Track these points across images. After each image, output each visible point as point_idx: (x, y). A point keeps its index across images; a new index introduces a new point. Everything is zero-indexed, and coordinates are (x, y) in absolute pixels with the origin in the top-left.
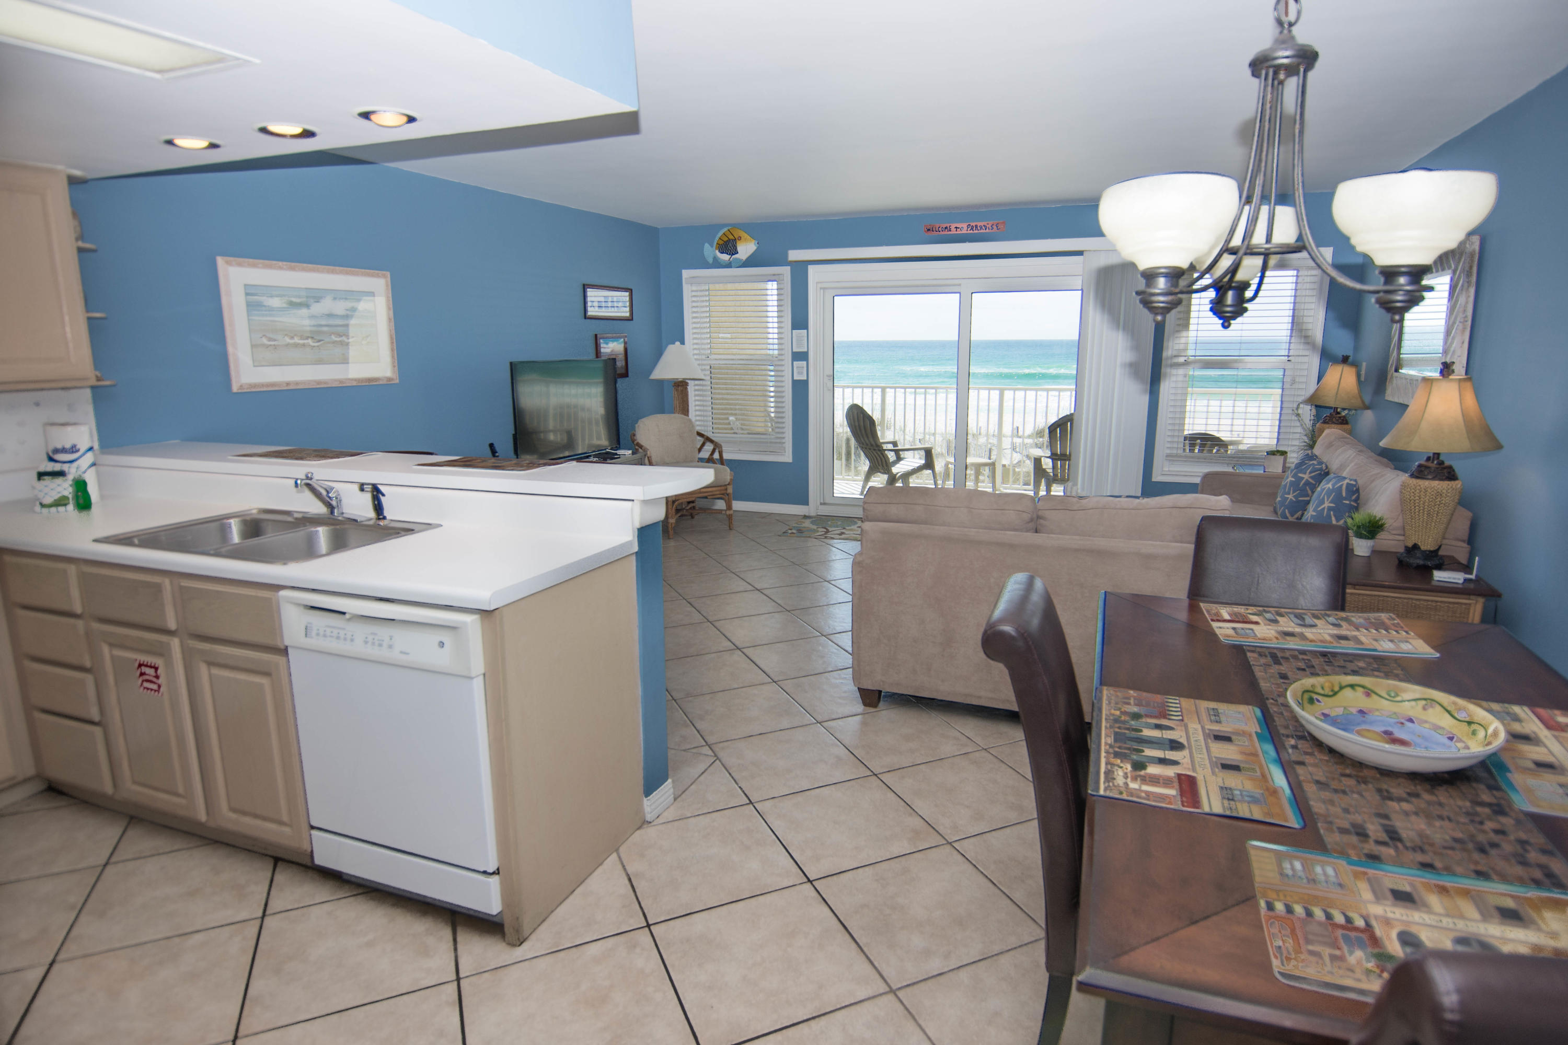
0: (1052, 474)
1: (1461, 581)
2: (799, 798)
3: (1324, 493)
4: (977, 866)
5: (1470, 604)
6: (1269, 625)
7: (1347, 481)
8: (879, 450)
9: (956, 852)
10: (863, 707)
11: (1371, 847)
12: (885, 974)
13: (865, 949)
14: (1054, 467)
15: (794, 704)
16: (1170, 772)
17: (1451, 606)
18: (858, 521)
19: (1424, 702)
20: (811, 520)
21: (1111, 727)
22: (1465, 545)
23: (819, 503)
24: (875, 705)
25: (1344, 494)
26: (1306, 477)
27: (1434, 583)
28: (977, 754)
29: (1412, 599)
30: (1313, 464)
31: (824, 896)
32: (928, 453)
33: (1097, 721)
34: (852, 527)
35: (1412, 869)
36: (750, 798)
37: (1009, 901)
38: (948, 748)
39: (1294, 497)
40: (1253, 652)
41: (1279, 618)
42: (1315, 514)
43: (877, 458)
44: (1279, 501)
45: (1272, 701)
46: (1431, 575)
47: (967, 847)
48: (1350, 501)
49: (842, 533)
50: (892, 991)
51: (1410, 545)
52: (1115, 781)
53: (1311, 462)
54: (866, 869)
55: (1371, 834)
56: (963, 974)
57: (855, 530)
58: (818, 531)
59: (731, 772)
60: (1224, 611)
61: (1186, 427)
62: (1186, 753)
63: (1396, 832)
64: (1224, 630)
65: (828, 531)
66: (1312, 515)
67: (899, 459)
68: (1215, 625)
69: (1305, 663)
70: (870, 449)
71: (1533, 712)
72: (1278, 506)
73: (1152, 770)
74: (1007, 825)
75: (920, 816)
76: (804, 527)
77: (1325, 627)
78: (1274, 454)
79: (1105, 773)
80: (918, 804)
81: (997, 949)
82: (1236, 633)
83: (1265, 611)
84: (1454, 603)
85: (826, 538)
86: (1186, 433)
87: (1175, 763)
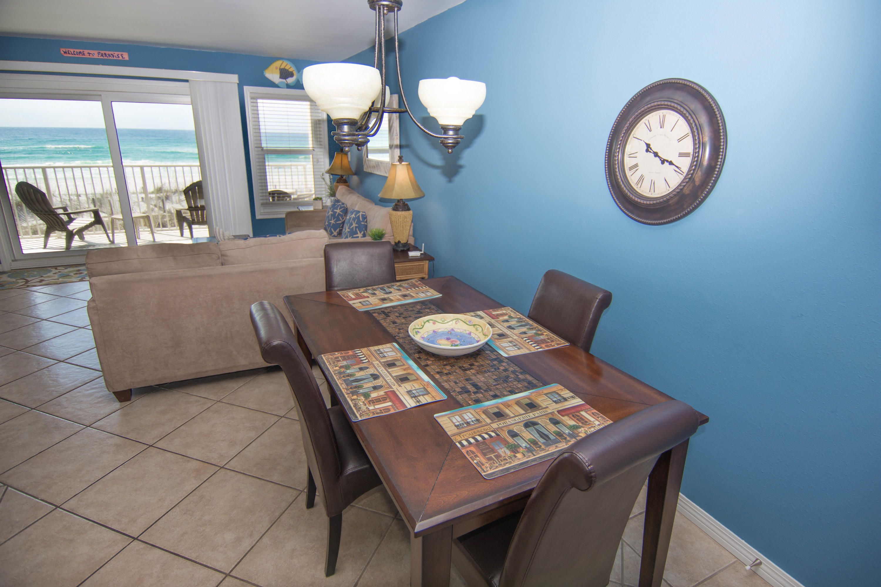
0: (191, 219)
1: (419, 255)
2: (99, 486)
3: (351, 220)
4: (245, 473)
5: (424, 264)
6: (374, 297)
7: (361, 213)
8: (54, 215)
9: (228, 471)
10: (120, 403)
11: (473, 396)
12: (217, 568)
13: (197, 560)
14: (192, 215)
15: (60, 420)
16: (381, 393)
17: (417, 266)
18: (52, 269)
19: (455, 321)
20: (7, 275)
21: (340, 378)
22: (412, 238)
23: (11, 261)
24: (129, 399)
25: (361, 219)
26: (338, 211)
27: (410, 258)
28: (215, 406)
29: (403, 266)
30: (340, 204)
31: (151, 543)
32: (96, 213)
33: (331, 377)
34: (49, 274)
35: (492, 400)
36: (55, 504)
37: (272, 484)
38: (194, 409)
39: (334, 221)
40: (375, 313)
41: (375, 292)
42: (349, 230)
43: (53, 221)
44: (327, 224)
45: (397, 337)
46: (408, 255)
47: (232, 465)
48: (364, 222)
49: (41, 281)
50: (227, 575)
51: (397, 241)
52: (361, 409)
53: (339, 204)
54: (174, 510)
55: (470, 390)
56: (265, 540)
57: (52, 276)
58: (18, 283)
59: (26, 492)
60: (350, 294)
61: (269, 187)
62: (381, 379)
63: (477, 385)
64: (356, 304)
65: (27, 281)
66: (348, 231)
67: (71, 220)
68: (351, 302)
69: (398, 313)
70: (45, 214)
71: (484, 312)
72: (327, 227)
73: (374, 395)
74: (252, 441)
75: (195, 459)
76: (4, 281)
77: (395, 292)
78: (317, 200)
79: (354, 406)
80: (191, 452)
81: (277, 514)
82: (363, 305)
83: (367, 289)
84: (418, 265)
85: (28, 286)
86: (269, 190)
87: (381, 387)
